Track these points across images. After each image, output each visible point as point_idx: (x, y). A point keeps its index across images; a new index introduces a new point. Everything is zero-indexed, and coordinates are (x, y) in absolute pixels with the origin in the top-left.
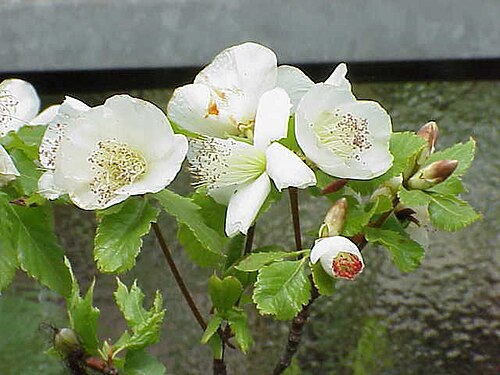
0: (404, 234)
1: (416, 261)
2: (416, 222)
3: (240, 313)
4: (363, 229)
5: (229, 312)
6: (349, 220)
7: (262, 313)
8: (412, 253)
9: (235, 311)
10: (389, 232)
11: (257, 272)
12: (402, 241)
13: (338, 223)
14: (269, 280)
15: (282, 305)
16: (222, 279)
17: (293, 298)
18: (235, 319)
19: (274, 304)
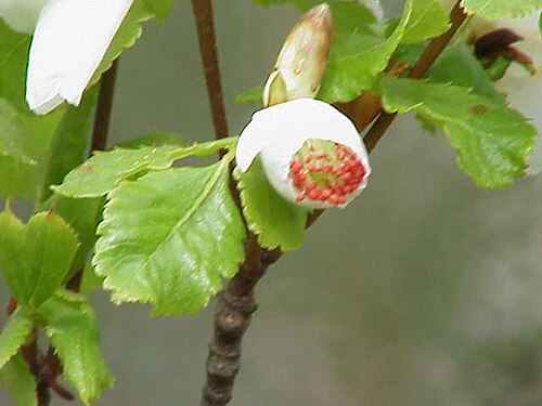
0: (491, 95)
1: (515, 158)
2: (525, 61)
3: (76, 305)
4: (376, 81)
5: (48, 303)
6: (339, 60)
7: (118, 298)
8: (505, 141)
9: (61, 300)
10: (448, 89)
11: (104, 200)
12: (478, 111)
13: (312, 67)
14: (133, 216)
15: (170, 276)
16: (25, 220)
17: (199, 260)
18: (65, 323)
19: (148, 276)
